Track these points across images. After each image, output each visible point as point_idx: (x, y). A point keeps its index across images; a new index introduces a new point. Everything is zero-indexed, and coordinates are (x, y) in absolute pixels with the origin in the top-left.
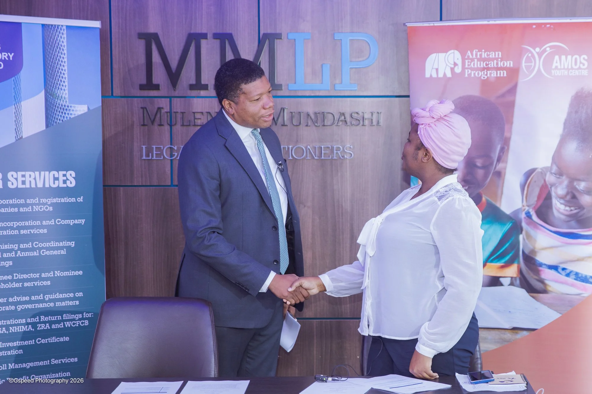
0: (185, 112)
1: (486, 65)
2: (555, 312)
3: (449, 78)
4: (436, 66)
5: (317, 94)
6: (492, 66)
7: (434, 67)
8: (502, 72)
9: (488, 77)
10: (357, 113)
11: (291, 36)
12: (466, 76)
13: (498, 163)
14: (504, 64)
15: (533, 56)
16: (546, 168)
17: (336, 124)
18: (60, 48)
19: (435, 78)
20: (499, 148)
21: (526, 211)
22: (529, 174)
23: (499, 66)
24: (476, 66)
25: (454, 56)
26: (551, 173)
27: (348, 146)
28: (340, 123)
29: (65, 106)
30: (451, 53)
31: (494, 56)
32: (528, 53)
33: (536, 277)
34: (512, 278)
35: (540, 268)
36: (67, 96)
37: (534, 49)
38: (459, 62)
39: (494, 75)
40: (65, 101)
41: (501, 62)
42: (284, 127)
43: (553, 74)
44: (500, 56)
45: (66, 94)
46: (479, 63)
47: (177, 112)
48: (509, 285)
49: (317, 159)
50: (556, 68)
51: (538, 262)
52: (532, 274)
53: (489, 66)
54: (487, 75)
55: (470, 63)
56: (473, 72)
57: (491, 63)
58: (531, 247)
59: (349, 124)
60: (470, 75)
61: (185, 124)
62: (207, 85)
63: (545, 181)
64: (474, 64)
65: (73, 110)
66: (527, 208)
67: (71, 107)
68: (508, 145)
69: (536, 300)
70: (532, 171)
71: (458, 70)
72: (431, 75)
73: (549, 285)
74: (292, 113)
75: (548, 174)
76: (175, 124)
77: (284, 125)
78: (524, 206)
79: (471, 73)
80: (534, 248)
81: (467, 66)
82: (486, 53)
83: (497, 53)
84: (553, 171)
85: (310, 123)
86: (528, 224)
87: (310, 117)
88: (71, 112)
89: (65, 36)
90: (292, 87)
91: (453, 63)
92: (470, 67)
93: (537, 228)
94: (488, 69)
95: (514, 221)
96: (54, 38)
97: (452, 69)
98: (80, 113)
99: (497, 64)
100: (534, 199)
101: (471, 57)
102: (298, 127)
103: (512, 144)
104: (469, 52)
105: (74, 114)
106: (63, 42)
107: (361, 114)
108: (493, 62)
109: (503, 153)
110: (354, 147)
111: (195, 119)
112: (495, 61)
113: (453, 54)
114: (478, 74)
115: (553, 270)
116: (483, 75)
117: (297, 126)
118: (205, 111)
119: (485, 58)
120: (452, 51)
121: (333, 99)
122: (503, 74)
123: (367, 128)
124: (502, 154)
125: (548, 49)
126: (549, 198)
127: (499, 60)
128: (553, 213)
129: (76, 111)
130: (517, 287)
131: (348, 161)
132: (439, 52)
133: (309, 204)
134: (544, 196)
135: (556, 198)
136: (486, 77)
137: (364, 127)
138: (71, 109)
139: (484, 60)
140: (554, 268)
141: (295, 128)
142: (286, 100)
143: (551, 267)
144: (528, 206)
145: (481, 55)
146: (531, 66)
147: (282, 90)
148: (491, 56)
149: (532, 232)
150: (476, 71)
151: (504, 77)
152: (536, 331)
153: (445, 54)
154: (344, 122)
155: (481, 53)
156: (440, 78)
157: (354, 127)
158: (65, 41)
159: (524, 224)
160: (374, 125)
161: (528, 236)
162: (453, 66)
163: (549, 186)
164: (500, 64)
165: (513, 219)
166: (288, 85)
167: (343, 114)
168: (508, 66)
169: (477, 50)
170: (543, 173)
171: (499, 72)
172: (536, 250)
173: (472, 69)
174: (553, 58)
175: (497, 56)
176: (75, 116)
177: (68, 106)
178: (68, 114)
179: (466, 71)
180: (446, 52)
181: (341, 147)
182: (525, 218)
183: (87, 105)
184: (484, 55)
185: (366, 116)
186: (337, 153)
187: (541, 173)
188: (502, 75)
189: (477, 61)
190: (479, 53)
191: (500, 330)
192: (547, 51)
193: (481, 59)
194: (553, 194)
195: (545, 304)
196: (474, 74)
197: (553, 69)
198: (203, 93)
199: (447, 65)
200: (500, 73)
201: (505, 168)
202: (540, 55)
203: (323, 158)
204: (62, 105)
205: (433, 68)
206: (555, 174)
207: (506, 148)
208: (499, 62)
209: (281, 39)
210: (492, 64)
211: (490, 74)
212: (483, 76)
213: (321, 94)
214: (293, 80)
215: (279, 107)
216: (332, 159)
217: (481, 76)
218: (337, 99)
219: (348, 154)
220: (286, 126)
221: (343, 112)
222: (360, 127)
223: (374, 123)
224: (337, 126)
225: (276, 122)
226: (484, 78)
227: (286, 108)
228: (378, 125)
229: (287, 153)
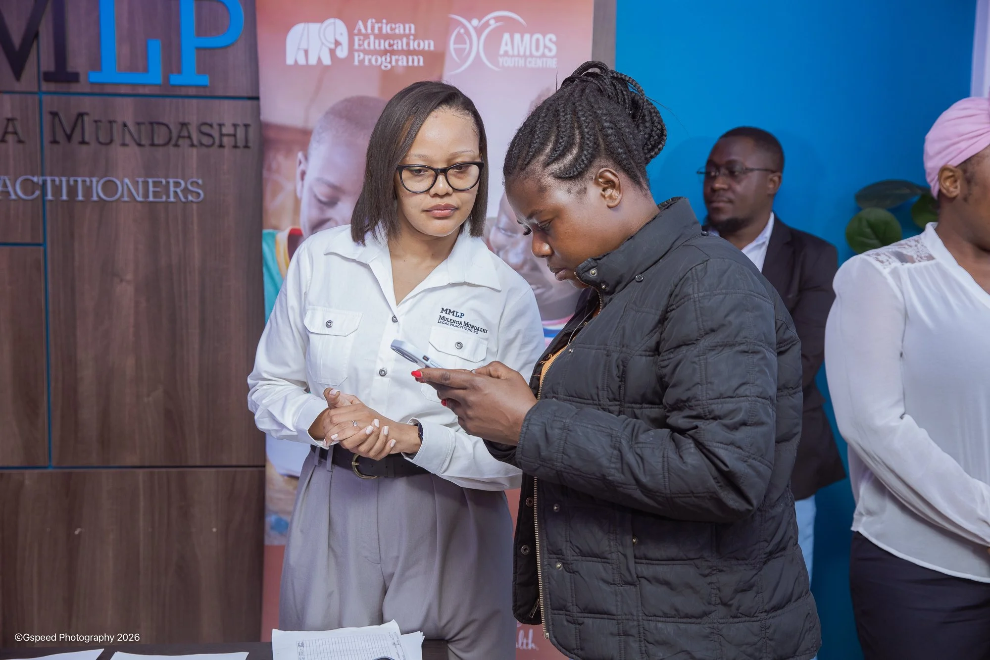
1: (390, 45)
3: (328, 67)
4: (304, 46)
5: (141, 91)
6: (400, 48)
7: (300, 47)
8: (416, 59)
9: (392, 67)
10: (211, 126)
12: (356, 63)
14: (419, 46)
15: (467, 32)
16: (491, 220)
17: (173, 142)
19: (303, 66)
23: (412, 48)
24: (372, 47)
25: (336, 29)
26: (498, 229)
27: (195, 180)
28: (181, 142)
30: (331, 23)
31: (402, 32)
32: (458, 29)
37: (470, 22)
38: (344, 40)
39: (402, 63)
41: (414, 42)
42: (84, 147)
43: (501, 64)
44: (413, 31)
46: (377, 41)
49: (141, 202)
50: (506, 53)
53: (395, 47)
54: (390, 62)
55: (361, 42)
56: (367, 58)
57: (397, 43)
59: (195, 142)
60: (362, 62)
63: (488, 240)
64: (369, 44)
71: (342, 53)
72: (296, 61)
74: (96, 122)
75: (493, 230)
77: (83, 142)
79: (364, 59)
81: (356, 47)
82: (389, 26)
83: (407, 26)
84: (502, 225)
85: (128, 139)
87: (129, 131)
90: (95, 77)
91: (333, 41)
92: (362, 48)
94: (393, 52)
97: (332, 52)
99: (408, 44)
101: (364, 31)
102: (108, 146)
104: (361, 23)
107: (215, 126)
108: (402, 40)
110: (203, 182)
112: (405, 40)
113: (332, 26)
114: (376, 61)
116: (384, 63)
117: (106, 144)
119: (387, 33)
120: (332, 20)
121: (168, 100)
122: (419, 62)
123: (226, 151)
125: (491, 22)
127: (412, 37)
131: (195, 206)
132: (309, 22)
133: (129, 277)
136: (389, 66)
137: (222, 149)
139: (386, 37)
141: (104, 147)
142: (87, 100)
145: (380, 29)
146: (465, 49)
148: (397, 31)
150: (373, 56)
151: (419, 67)
153: (320, 24)
154: (187, 141)
155: (380, 25)
156: (312, 67)
157: (204, 148)
160: (240, 147)
162: (333, 46)
163: (496, 250)
164: (414, 45)
166: (88, 74)
167: (184, 125)
168: (426, 48)
169: (373, 21)
171: (410, 58)
173: (366, 52)
174: (501, 38)
175: (407, 31)
179: (356, 54)
180: (323, 22)
181: (181, 182)
184: (386, 29)
185: (225, 130)
186: (176, 192)
188: (416, 64)
189: (375, 39)
190: (376, 26)
192: (489, 26)
193: (380, 36)
196: (370, 60)
197: (501, 56)
199: (322, 44)
200: (413, 60)
202: (479, 31)
203: (151, 199)
205: (299, 49)
206: (504, 230)
208: (412, 42)
210: (400, 45)
211: (397, 61)
212: (385, 64)
213: (147, 91)
214: (96, 64)
215: (74, 112)
216: (167, 202)
217: (381, 64)
218: (174, 100)
219: (194, 194)
220: (87, 143)
221: (186, 121)
222: (215, 148)
223: (240, 143)
224: (176, 145)
225: (69, 138)
226: (386, 67)
227: (87, 114)
228: (246, 147)
229: (88, 191)
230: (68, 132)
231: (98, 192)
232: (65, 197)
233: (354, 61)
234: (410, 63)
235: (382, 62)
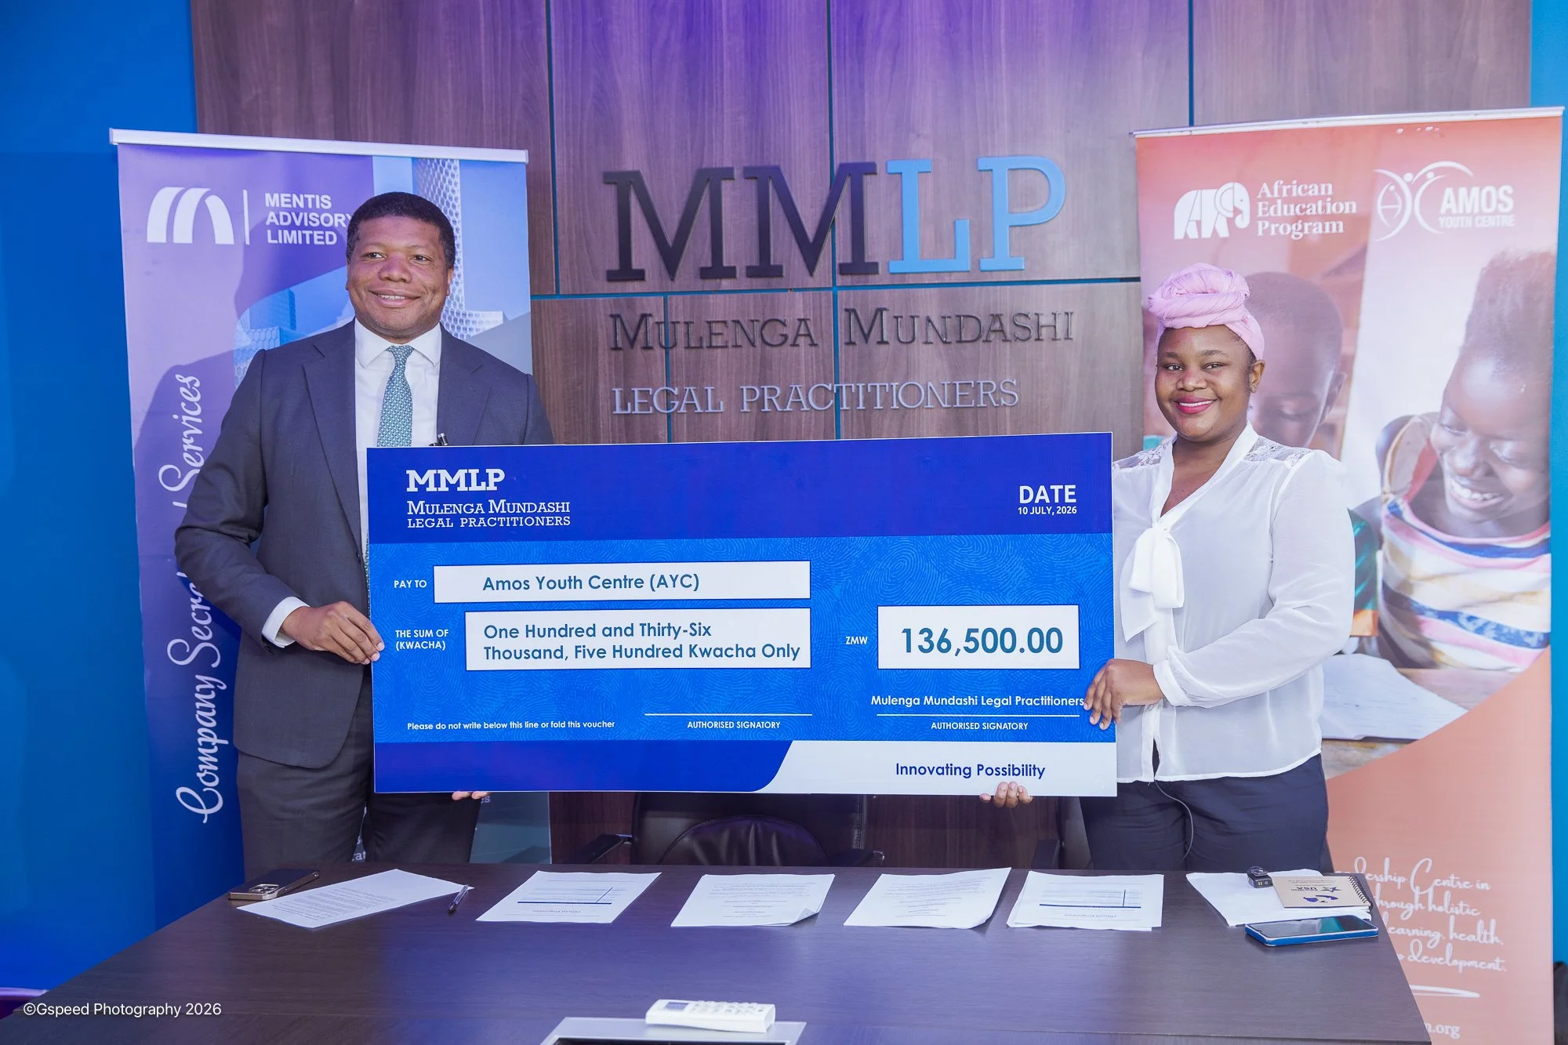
0: (692, 323)
1: (1302, 210)
2: (1454, 706)
3: (1225, 239)
4: (1196, 217)
5: (947, 280)
6: (1314, 213)
7: (1191, 219)
8: (1334, 224)
9: (1304, 236)
10: (1026, 316)
11: (893, 167)
12: (1260, 233)
13: (1328, 408)
14: (1338, 208)
15: (1399, 189)
16: (1431, 415)
17: (984, 338)
18: (448, 204)
19: (1194, 240)
20: (1330, 376)
21: (1391, 503)
22: (1394, 430)
23: (1329, 212)
24: (1279, 214)
25: (1235, 194)
26: (1442, 425)
27: (1008, 380)
29: (458, 314)
30: (1230, 189)
31: (1316, 193)
32: (1387, 186)
33: (1413, 636)
34: (1361, 637)
35: (1421, 618)
36: (462, 295)
37: (1402, 177)
38: (1245, 207)
39: (1317, 230)
40: (458, 304)
41: (1332, 204)
42: (883, 347)
43: (1442, 226)
44: (1330, 192)
45: (460, 291)
46: (1285, 207)
47: (678, 322)
48: (1355, 652)
49: (946, 408)
50: (1449, 212)
51: (1415, 605)
52: (1403, 630)
53: (1308, 212)
54: (1302, 230)
55: (1266, 209)
56: (1273, 227)
57: (1311, 207)
58: (1402, 576)
59: (1009, 337)
60: (1267, 232)
61: (693, 345)
62: (734, 268)
63: (1428, 440)
64: (1276, 210)
65: (474, 322)
66: (1392, 497)
67: (469, 315)
68: (1350, 372)
69: (1413, 681)
70: (1401, 422)
71: (1242, 222)
72: (1186, 235)
73: (1440, 652)
74: (896, 318)
75: (1435, 428)
76: (675, 345)
77: (882, 342)
78: (1385, 493)
79: (1269, 228)
80: (1409, 576)
81: (1260, 214)
82: (1301, 187)
83: (1323, 186)
84: (1446, 421)
85: (931, 335)
86: (1394, 529)
87: (932, 324)
88: (471, 325)
89: (458, 179)
90: (896, 267)
91: (1232, 209)
92: (1267, 215)
93: (1414, 537)
94: (1305, 219)
95: (1364, 523)
96: (437, 184)
97: (1230, 222)
98: (488, 327)
99: (1324, 208)
100: (1405, 478)
101: (1269, 195)
102: (909, 345)
103: (1359, 368)
104: (1265, 186)
105: (477, 330)
106: (453, 191)
107: (1033, 317)
108: (1316, 203)
109: (1340, 388)
110: (1019, 383)
111: (711, 334)
112: (1320, 203)
113: (1230, 191)
114: (1285, 229)
115: (1448, 621)
116: (1293, 231)
117: (907, 343)
118: (729, 319)
119: (1298, 197)
120: (1230, 185)
121: (977, 288)
122: (1337, 229)
123: (1044, 344)
124: (1336, 389)
125: (1430, 175)
126: (1437, 475)
127: (1329, 199)
128: (1445, 505)
129: (481, 322)
130: (1374, 655)
131: (1008, 411)
132: (1202, 189)
134: (1427, 473)
135: (1452, 476)
136: (1301, 235)
137: (1038, 342)
138: (471, 319)
139: (1297, 201)
140: (1452, 616)
141: (905, 345)
142: (886, 292)
143: (1443, 615)
144: (1394, 493)
145: (1289, 191)
146: (1396, 209)
147: (877, 273)
148: (1310, 193)
149: (1402, 543)
150: (1280, 224)
151: (1337, 234)
152: (1413, 744)
153: (1215, 190)
154: (1000, 336)
155: (1289, 187)
156: (1206, 240)
157: (1019, 343)
158: (458, 188)
159: (1385, 530)
160: (1060, 339)
161: (1395, 553)
162: (1231, 215)
163: (1438, 452)
164: (1331, 209)
165: (1362, 520)
166: (888, 264)
167: (997, 317)
168: (1347, 211)
169: (1282, 182)
170: (1425, 425)
171: (1327, 224)
172: (1412, 581)
173: (1272, 220)
174: (1443, 193)
175: (1323, 193)
176: (479, 332)
177: (464, 315)
178: (465, 329)
179: (1260, 223)
180: (1218, 188)
181: (993, 383)
182: (1387, 517)
183: (501, 313)
184: (1297, 191)
185: (1043, 321)
186: (986, 395)
187: (1421, 425)
188: (1334, 230)
189: (1282, 204)
190: (1285, 188)
191: (1337, 743)
192: (1427, 180)
193: (1289, 200)
194: (1446, 467)
195: (1431, 688)
196: (1277, 229)
197: (1443, 216)
198: (726, 284)
199: (1219, 213)
200: (1331, 225)
201: (1344, 417)
202: (1414, 187)
203: (958, 405)
204: (452, 312)
205: (1189, 221)
206: (1450, 427)
207: (1346, 376)
208: (1329, 205)
209: (875, 173)
210: (1314, 209)
211: (1310, 228)
212: (1294, 233)
213: (953, 279)
214: (898, 252)
215: (872, 308)
216: (976, 407)
217: (1291, 233)
218: (985, 288)
219: (1008, 397)
220: (887, 343)
221: (999, 312)
222: (1031, 343)
223: (1060, 334)
224: (987, 341)
225: (866, 337)
226: (1296, 236)
227: (885, 309)
228: (1067, 338)
229: (887, 398)
230: (866, 331)
231: (899, 398)
232: (861, 407)
233: (1257, 233)
234: (1327, 231)
235: (1291, 231)
